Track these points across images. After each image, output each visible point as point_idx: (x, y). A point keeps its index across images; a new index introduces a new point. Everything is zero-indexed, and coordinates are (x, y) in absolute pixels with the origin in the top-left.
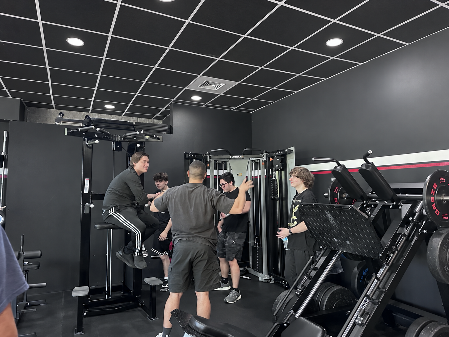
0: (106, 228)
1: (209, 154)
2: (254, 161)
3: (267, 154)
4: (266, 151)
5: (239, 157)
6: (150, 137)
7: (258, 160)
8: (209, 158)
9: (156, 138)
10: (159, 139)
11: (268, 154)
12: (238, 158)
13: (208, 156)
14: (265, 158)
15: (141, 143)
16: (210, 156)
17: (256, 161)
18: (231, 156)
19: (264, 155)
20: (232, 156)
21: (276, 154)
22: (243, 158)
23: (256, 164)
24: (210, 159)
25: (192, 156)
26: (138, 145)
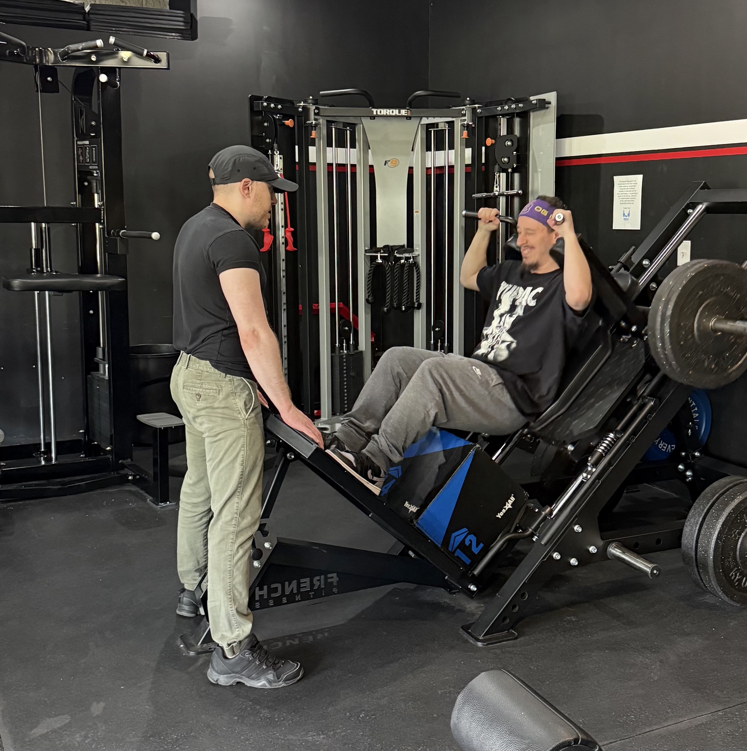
0: (33, 289)
1: (315, 102)
2: (436, 125)
3: (474, 109)
4: (474, 101)
5: (399, 112)
6: (134, 55)
7: (447, 122)
8: (315, 114)
9: (149, 56)
10: (157, 60)
11: (479, 107)
12: (396, 116)
13: (312, 108)
14: (467, 120)
15: (108, 71)
16: (317, 108)
17: (441, 127)
18: (375, 110)
19: (466, 109)
20: (379, 111)
21: (503, 108)
22: (408, 118)
23: (440, 134)
24: (317, 117)
25: (272, 105)
26: (103, 78)
